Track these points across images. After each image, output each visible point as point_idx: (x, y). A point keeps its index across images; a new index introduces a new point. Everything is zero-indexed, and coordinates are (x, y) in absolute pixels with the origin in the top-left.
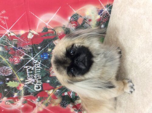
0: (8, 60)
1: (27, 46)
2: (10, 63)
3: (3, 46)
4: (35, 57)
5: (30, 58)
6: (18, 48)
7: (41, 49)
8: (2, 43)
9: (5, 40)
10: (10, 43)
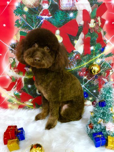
0: (85, 66)
1: (98, 83)
2: (80, 68)
3: (101, 64)
4: (84, 88)
5: (84, 84)
6: (97, 76)
7: (92, 92)
8: (105, 64)
9: (107, 67)
10: (103, 71)
